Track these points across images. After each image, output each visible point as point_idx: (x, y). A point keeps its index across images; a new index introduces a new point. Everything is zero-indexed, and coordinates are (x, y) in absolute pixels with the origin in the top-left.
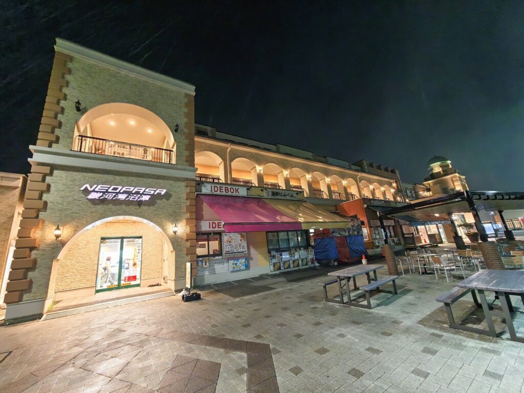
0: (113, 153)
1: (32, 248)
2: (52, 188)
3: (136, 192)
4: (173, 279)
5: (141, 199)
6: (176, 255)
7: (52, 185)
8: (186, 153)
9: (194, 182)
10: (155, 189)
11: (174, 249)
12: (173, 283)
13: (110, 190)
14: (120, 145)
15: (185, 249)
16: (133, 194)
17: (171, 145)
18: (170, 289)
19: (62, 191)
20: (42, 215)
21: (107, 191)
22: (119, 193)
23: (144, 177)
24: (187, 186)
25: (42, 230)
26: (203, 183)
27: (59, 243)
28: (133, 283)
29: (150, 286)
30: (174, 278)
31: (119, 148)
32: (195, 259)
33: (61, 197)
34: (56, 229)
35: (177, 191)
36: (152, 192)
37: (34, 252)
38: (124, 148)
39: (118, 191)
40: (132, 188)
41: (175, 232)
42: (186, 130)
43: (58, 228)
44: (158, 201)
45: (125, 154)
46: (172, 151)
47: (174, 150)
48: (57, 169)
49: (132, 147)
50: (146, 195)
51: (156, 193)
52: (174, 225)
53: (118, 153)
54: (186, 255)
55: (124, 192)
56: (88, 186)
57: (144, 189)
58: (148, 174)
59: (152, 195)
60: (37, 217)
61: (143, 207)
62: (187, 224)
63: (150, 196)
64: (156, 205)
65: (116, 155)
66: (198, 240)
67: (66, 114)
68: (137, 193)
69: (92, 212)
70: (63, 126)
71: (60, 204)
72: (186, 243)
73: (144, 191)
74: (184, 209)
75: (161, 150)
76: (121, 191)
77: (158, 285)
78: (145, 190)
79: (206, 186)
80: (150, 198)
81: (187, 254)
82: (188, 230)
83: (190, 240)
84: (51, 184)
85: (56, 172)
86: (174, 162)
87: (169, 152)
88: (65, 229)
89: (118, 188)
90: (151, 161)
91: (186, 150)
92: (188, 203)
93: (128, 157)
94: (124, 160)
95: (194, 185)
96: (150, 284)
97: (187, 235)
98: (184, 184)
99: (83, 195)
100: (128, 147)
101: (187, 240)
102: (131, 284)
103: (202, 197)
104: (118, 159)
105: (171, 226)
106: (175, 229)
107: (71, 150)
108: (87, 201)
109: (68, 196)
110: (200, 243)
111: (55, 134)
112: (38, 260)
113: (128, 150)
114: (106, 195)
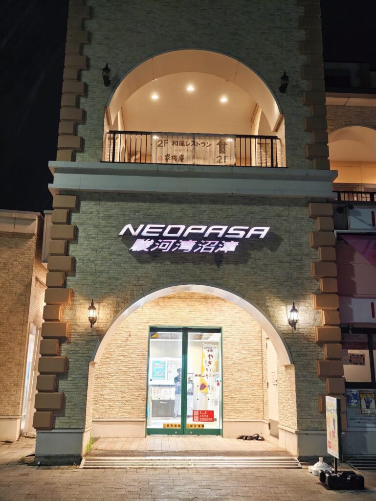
0: (164, 158)
1: (62, 340)
2: (81, 235)
3: (211, 234)
4: (294, 431)
5: (221, 249)
6: (297, 376)
7: (81, 229)
8: (309, 138)
9: (331, 205)
10: (247, 228)
11: (293, 361)
12: (295, 439)
13: (166, 234)
14: (175, 140)
15: (317, 364)
16: (206, 239)
17: (273, 125)
18: (286, 453)
19: (94, 238)
20: (71, 281)
21: (161, 236)
22: (181, 238)
23: (223, 203)
24: (314, 217)
25: (72, 308)
26: (352, 208)
27: (95, 333)
28: (208, 425)
29: (241, 438)
30: (294, 428)
31: (175, 147)
32: (342, 389)
33: (93, 250)
34: (90, 308)
35: (293, 228)
36: (242, 234)
37: (65, 346)
38: (182, 144)
39: (178, 234)
40: (204, 228)
41: (293, 323)
42: (305, 84)
43: (92, 307)
44: (254, 254)
45: (185, 157)
46: (276, 138)
47: (281, 134)
48: (85, 199)
49: (197, 140)
50: (229, 240)
51: (248, 236)
52: (290, 307)
53: (174, 157)
54: (320, 377)
55: (191, 237)
56: (129, 226)
57: (225, 228)
58: (231, 196)
59: (242, 241)
60: (64, 285)
61: (226, 266)
62: (319, 305)
63: (237, 243)
64: (250, 262)
65: (170, 162)
66: (346, 345)
67: (90, 94)
68: (214, 237)
69: (138, 278)
70: (88, 118)
71: (93, 262)
72: (319, 349)
73: (226, 233)
74: (310, 271)
75: (248, 140)
76: (186, 235)
77: (257, 438)
78: (228, 230)
79: (359, 214)
80: (237, 247)
81: (323, 377)
82: (322, 318)
83: (327, 342)
84: (78, 226)
85: (84, 205)
86: (281, 161)
87: (269, 141)
88: (101, 308)
89: (179, 229)
90: (235, 166)
91: (309, 130)
92: (319, 255)
93: (192, 163)
94: (186, 169)
95: (331, 213)
96: (241, 435)
97: (320, 330)
98: (307, 211)
99: (124, 246)
100: (190, 141)
101: (320, 343)
102: (206, 428)
103: (351, 241)
104: (175, 169)
105: (283, 308)
106: (294, 316)
107: (101, 162)
108: (130, 255)
109: (102, 248)
110: (350, 351)
111: (79, 135)
112: (70, 360)
113: (191, 147)
114: (160, 243)
